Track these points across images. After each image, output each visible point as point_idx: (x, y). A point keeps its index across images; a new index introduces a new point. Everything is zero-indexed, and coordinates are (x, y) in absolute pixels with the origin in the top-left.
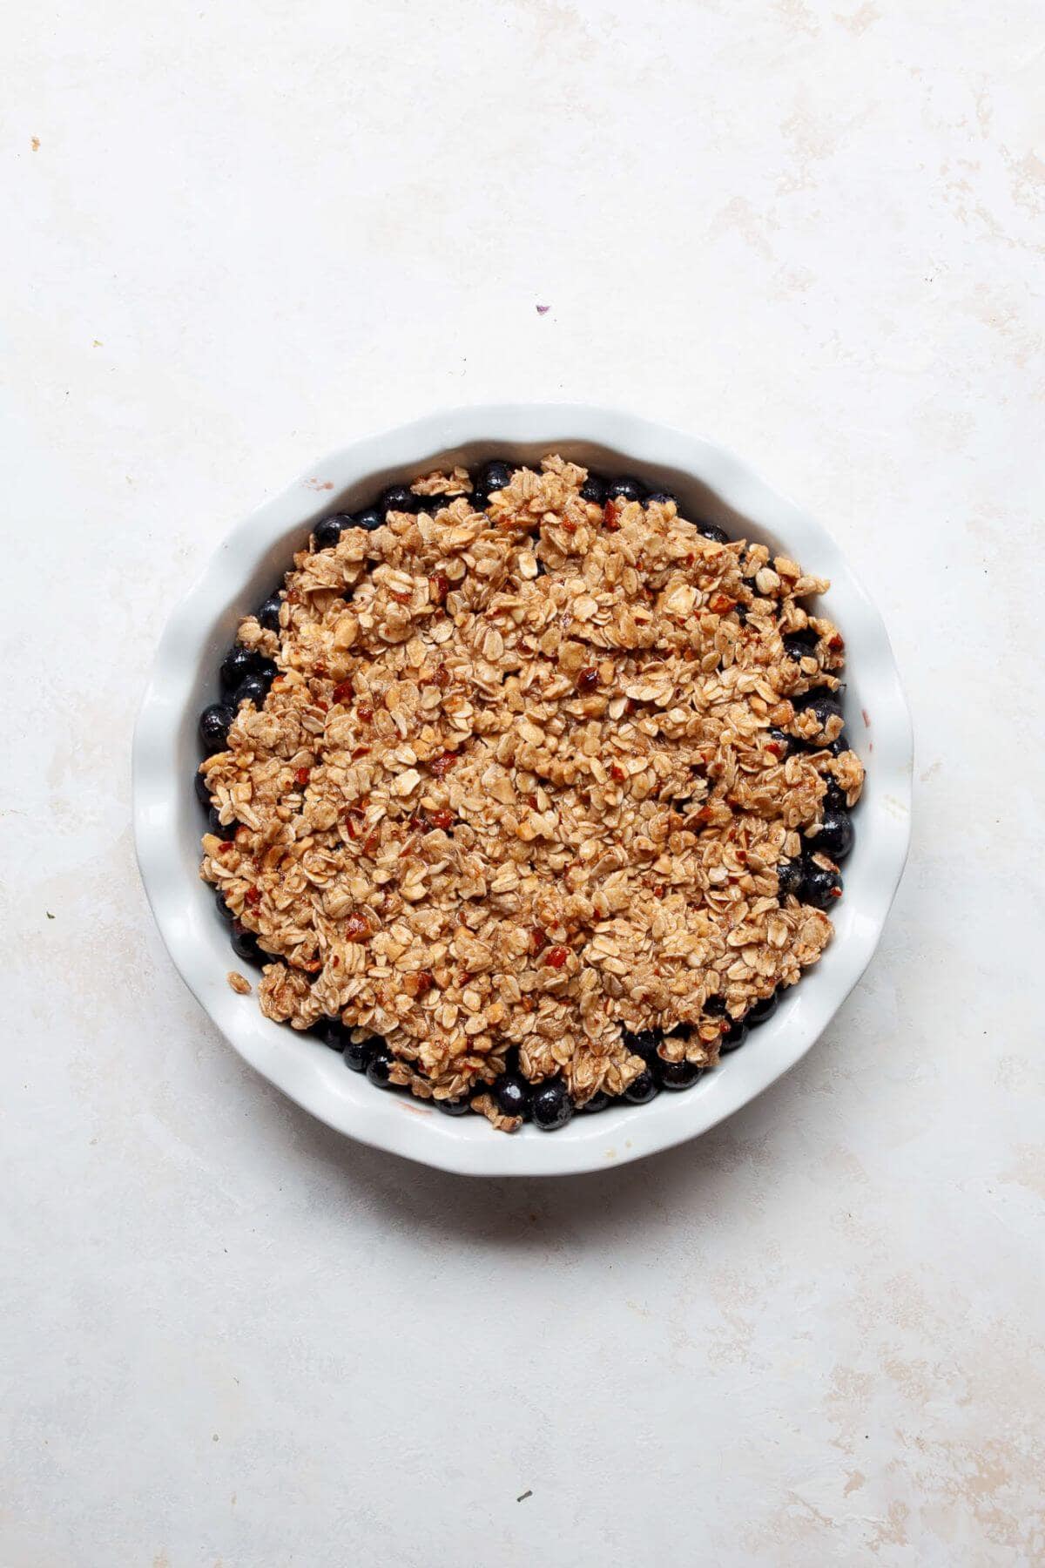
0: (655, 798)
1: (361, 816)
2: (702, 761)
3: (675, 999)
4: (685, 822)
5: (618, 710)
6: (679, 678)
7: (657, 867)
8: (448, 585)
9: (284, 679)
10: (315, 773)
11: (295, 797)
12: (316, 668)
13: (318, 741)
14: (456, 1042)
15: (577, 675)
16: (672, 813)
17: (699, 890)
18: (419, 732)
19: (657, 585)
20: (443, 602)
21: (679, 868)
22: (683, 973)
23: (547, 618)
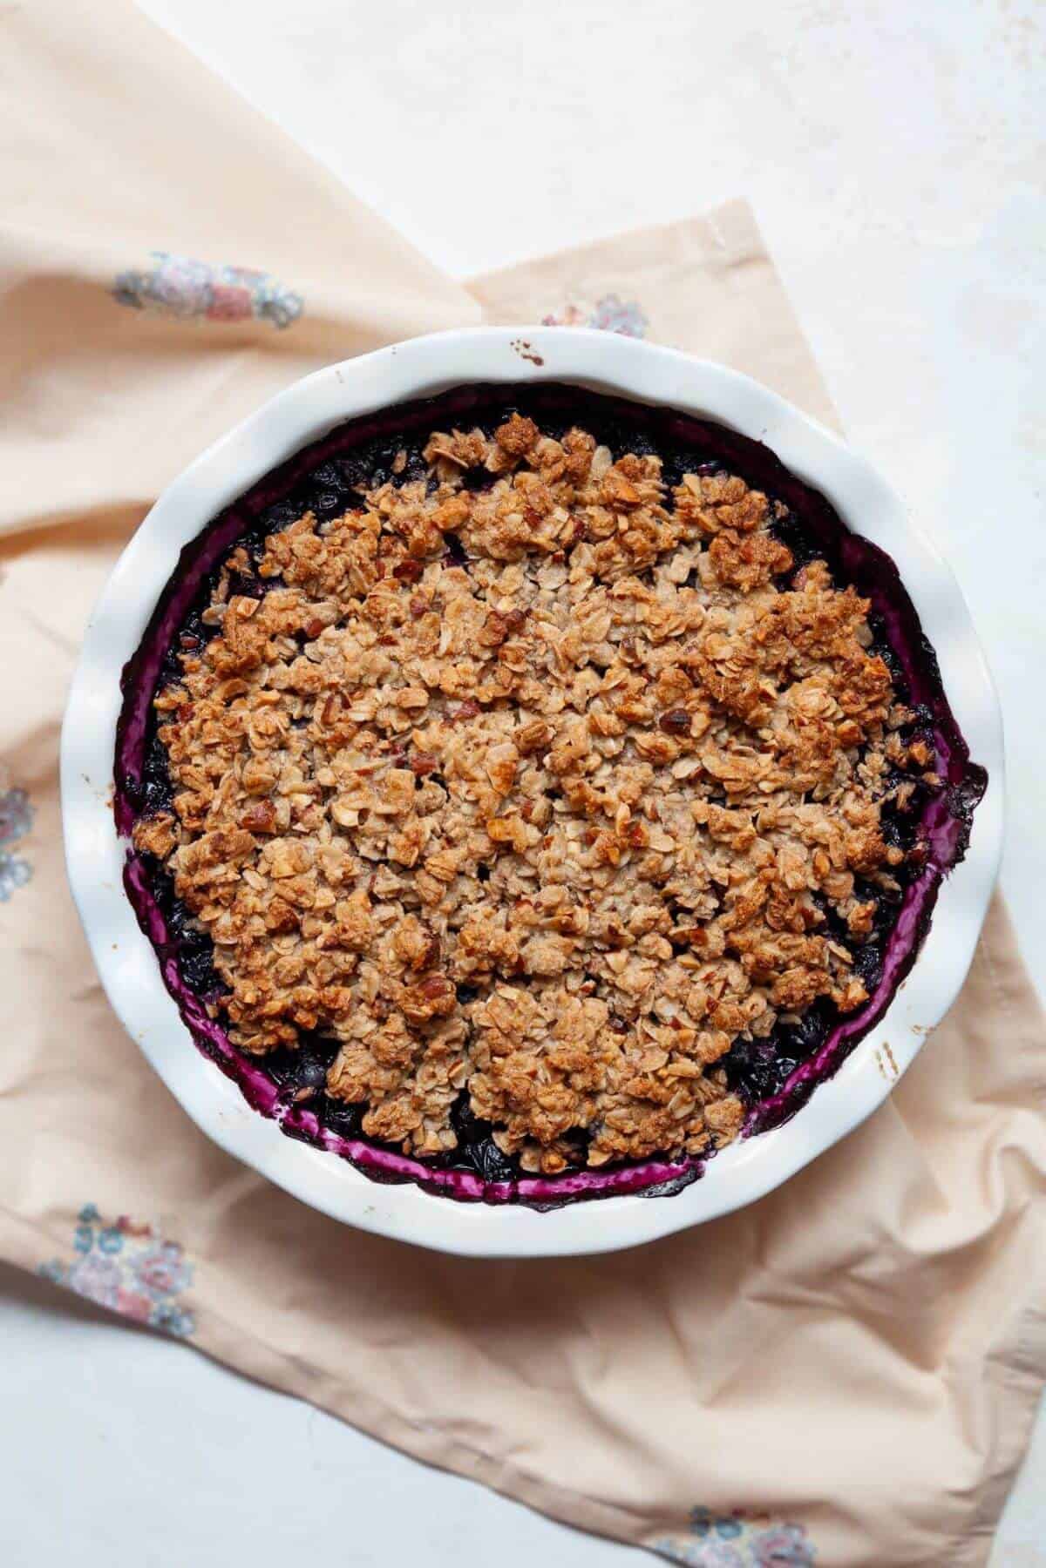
0: (658, 886)
1: (346, 705)
2: (726, 883)
3: (537, 1110)
4: (673, 931)
5: (685, 769)
6: (761, 780)
7: (611, 958)
8: (584, 534)
9: (362, 517)
10: (330, 632)
11: (292, 644)
12: (401, 527)
13: (355, 603)
14: (280, 1000)
15: (665, 708)
16: (665, 912)
17: (636, 1010)
18: (459, 659)
19: (800, 672)
20: (569, 549)
21: (632, 973)
22: (560, 1087)
23: (672, 631)
